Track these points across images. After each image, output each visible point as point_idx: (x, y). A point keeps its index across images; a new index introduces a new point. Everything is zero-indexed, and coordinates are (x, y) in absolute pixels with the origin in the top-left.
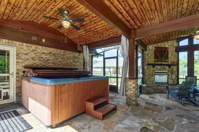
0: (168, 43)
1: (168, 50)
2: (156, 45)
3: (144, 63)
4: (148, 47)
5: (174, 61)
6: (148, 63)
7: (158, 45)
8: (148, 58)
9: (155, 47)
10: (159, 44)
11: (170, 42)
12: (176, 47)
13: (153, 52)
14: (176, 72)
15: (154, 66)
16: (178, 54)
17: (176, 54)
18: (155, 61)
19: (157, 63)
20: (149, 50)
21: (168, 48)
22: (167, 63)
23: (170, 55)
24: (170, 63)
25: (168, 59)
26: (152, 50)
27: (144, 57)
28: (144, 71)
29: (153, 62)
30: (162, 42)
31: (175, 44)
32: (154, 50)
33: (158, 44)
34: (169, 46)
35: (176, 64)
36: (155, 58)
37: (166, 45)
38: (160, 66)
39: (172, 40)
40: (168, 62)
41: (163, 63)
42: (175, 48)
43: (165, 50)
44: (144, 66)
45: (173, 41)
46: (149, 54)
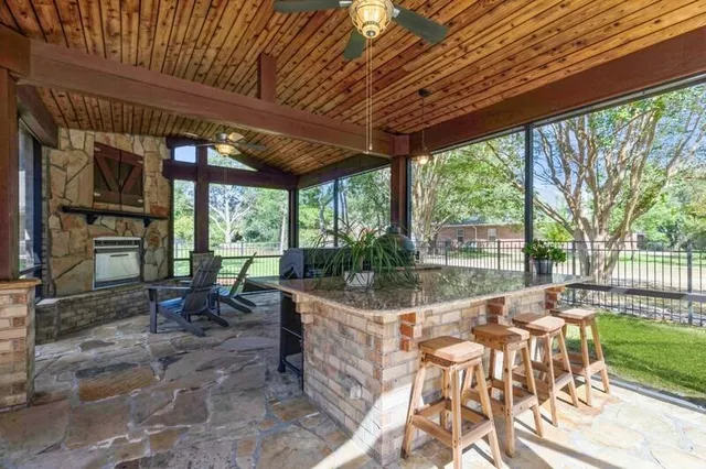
0: (142, 142)
1: (142, 165)
2: (100, 137)
3: (44, 204)
4: (63, 132)
5: (159, 205)
6: (66, 203)
7: (108, 139)
8: (67, 183)
9: (96, 144)
10: (112, 136)
11: (148, 139)
12: (164, 161)
13: (86, 158)
14: (166, 240)
15: (91, 216)
16: (171, 185)
17: (166, 182)
18: (95, 199)
19: (102, 206)
20: (71, 148)
21: (141, 158)
22: (140, 210)
23: (148, 182)
24: (147, 210)
25: (142, 195)
26: (84, 150)
27: (44, 175)
28: (45, 235)
29: (86, 203)
30: (123, 132)
31: (164, 152)
32: (92, 154)
33: (108, 134)
34: (145, 152)
35: (164, 214)
36: (96, 187)
37: (139, 146)
38: (114, 218)
39: (155, 136)
40: (142, 205)
41: (126, 208)
42: (161, 164)
43: (132, 163)
44: (44, 214)
45: (158, 141)
46: (67, 163)
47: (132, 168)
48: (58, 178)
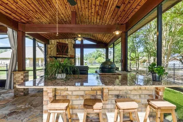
0: (68, 40)
1: (68, 46)
2: (58, 41)
3: (47, 56)
4: (50, 41)
5: (72, 55)
6: (51, 55)
7: (60, 41)
8: (51, 51)
9: (57, 42)
10: (61, 40)
11: (69, 39)
12: (73, 44)
13: (55, 46)
14: (74, 63)
15: (56, 58)
16: (75, 50)
17: (74, 49)
18: (57, 54)
19: (59, 56)
20: (52, 44)
21: (68, 44)
22: (67, 56)
23: (69, 49)
24: (69, 56)
25: (68, 53)
26: (54, 44)
27: (47, 50)
28: (47, 62)
29: (55, 55)
30: (63, 39)
31: (73, 42)
32: (56, 45)
33: (60, 40)
34: (68, 43)
35: (74, 57)
36: (57, 52)
37: (67, 41)
38: (61, 58)
39: (71, 38)
40: (68, 55)
41: (64, 56)
42: (73, 45)
43: (65, 45)
44: (47, 58)
45: (72, 40)
46: (51, 47)
47: (65, 47)
48: (49, 50)
